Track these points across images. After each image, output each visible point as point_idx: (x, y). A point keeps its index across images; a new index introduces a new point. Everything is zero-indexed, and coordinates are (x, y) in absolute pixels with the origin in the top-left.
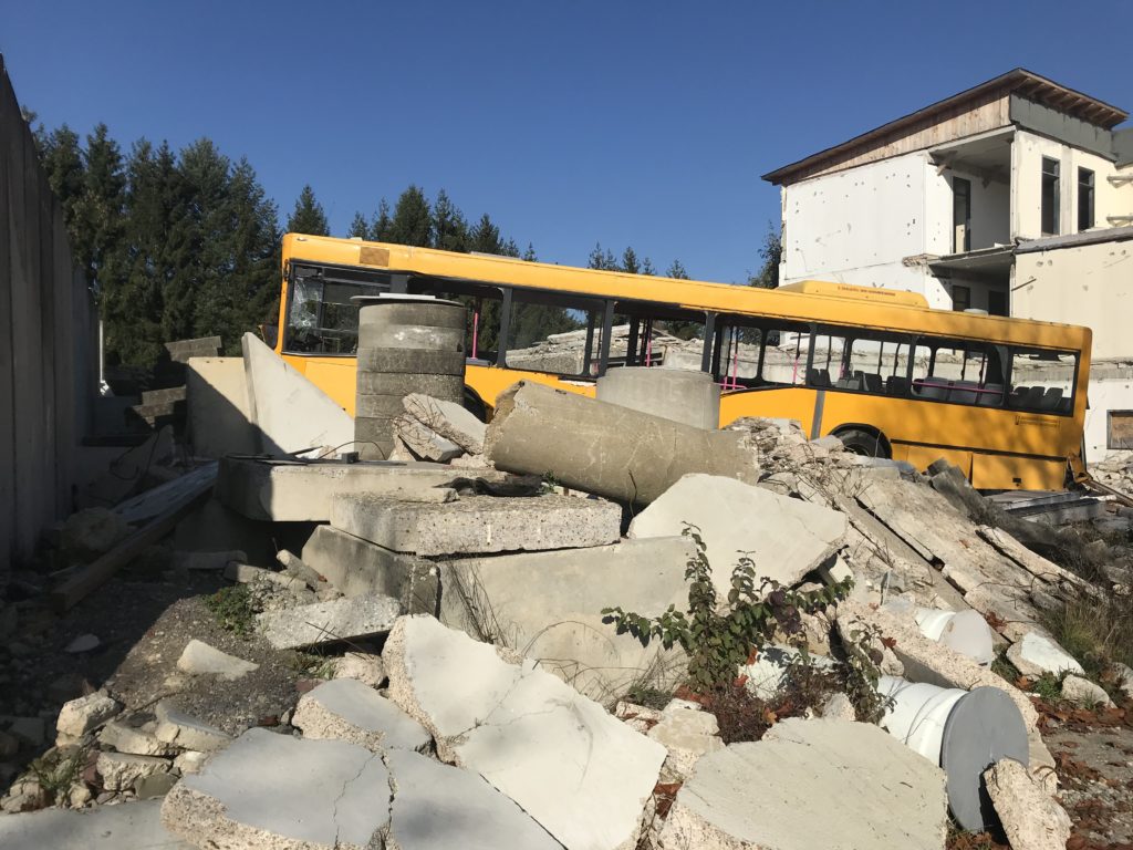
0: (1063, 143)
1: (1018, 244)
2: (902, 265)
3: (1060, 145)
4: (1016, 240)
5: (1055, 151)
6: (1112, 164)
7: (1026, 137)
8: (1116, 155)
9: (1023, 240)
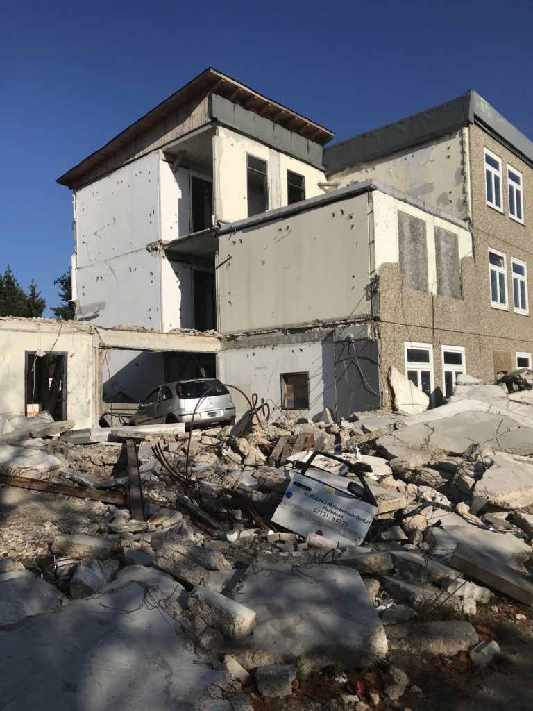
0: (270, 147)
1: (220, 226)
2: (147, 252)
3: (267, 148)
4: (218, 222)
5: (262, 152)
6: (323, 173)
7: (226, 133)
8: (326, 166)
9: (224, 222)
